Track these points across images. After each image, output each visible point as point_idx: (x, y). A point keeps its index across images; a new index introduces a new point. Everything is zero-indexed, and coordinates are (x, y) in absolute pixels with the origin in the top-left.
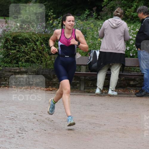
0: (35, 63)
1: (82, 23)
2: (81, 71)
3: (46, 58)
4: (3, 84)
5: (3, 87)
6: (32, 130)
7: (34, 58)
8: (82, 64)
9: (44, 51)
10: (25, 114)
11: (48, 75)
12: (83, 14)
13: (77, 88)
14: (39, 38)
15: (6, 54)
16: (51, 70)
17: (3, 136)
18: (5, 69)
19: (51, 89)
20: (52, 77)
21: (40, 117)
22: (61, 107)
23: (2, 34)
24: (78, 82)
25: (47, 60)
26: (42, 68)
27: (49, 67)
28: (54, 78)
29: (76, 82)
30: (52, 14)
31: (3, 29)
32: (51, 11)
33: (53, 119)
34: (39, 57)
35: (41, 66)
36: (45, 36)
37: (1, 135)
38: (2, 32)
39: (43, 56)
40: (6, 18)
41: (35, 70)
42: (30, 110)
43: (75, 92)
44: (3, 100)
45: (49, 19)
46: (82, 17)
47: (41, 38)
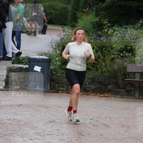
0: (91, 70)
1: (136, 32)
2: (136, 78)
3: (102, 65)
4: (61, 90)
5: (61, 93)
6: (89, 134)
7: (90, 65)
8: (136, 72)
9: (99, 58)
10: (82, 119)
11: (104, 82)
12: (137, 23)
13: (132, 95)
14: (94, 46)
15: (64, 61)
16: (107, 77)
17: (61, 140)
18: (62, 75)
19: (107, 96)
20: (107, 84)
21: (96, 122)
22: (117, 113)
23: (60, 42)
24: (132, 89)
25: (102, 67)
26: (98, 75)
27: (104, 74)
28: (110, 84)
29: (131, 89)
30: (107, 22)
31: (61, 37)
32: (106, 20)
33: (108, 124)
34: (95, 64)
35: (97, 73)
36: (100, 44)
37: (59, 139)
38: (59, 40)
39: (99, 64)
40: (63, 26)
41: (91, 77)
42: (86, 116)
43: (130, 98)
44: (61, 105)
45: (104, 27)
46: (137, 26)
47: (96, 46)
